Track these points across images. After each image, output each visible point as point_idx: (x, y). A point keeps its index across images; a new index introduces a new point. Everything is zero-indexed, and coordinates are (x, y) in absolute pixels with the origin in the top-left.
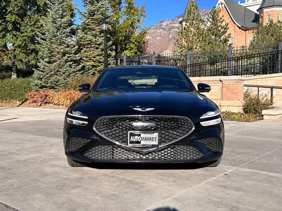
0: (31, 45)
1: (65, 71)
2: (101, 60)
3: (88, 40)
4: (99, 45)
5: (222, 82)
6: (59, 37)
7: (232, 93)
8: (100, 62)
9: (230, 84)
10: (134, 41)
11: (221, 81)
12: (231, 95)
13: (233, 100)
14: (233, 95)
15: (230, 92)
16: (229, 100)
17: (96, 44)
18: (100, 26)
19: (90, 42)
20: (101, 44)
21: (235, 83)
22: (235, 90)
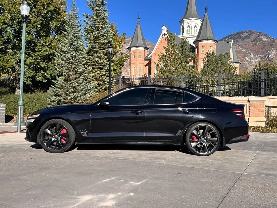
0: (42, 63)
1: (83, 88)
2: (105, 80)
3: (94, 61)
4: (104, 66)
5: (250, 102)
6: (78, 58)
7: (259, 111)
8: (104, 82)
9: (258, 104)
10: (118, 63)
11: (248, 101)
12: (258, 112)
13: (260, 116)
14: (260, 113)
15: (258, 110)
16: (256, 116)
17: (101, 65)
18: (105, 50)
19: (96, 63)
20: (106, 65)
21: (261, 103)
22: (261, 109)
